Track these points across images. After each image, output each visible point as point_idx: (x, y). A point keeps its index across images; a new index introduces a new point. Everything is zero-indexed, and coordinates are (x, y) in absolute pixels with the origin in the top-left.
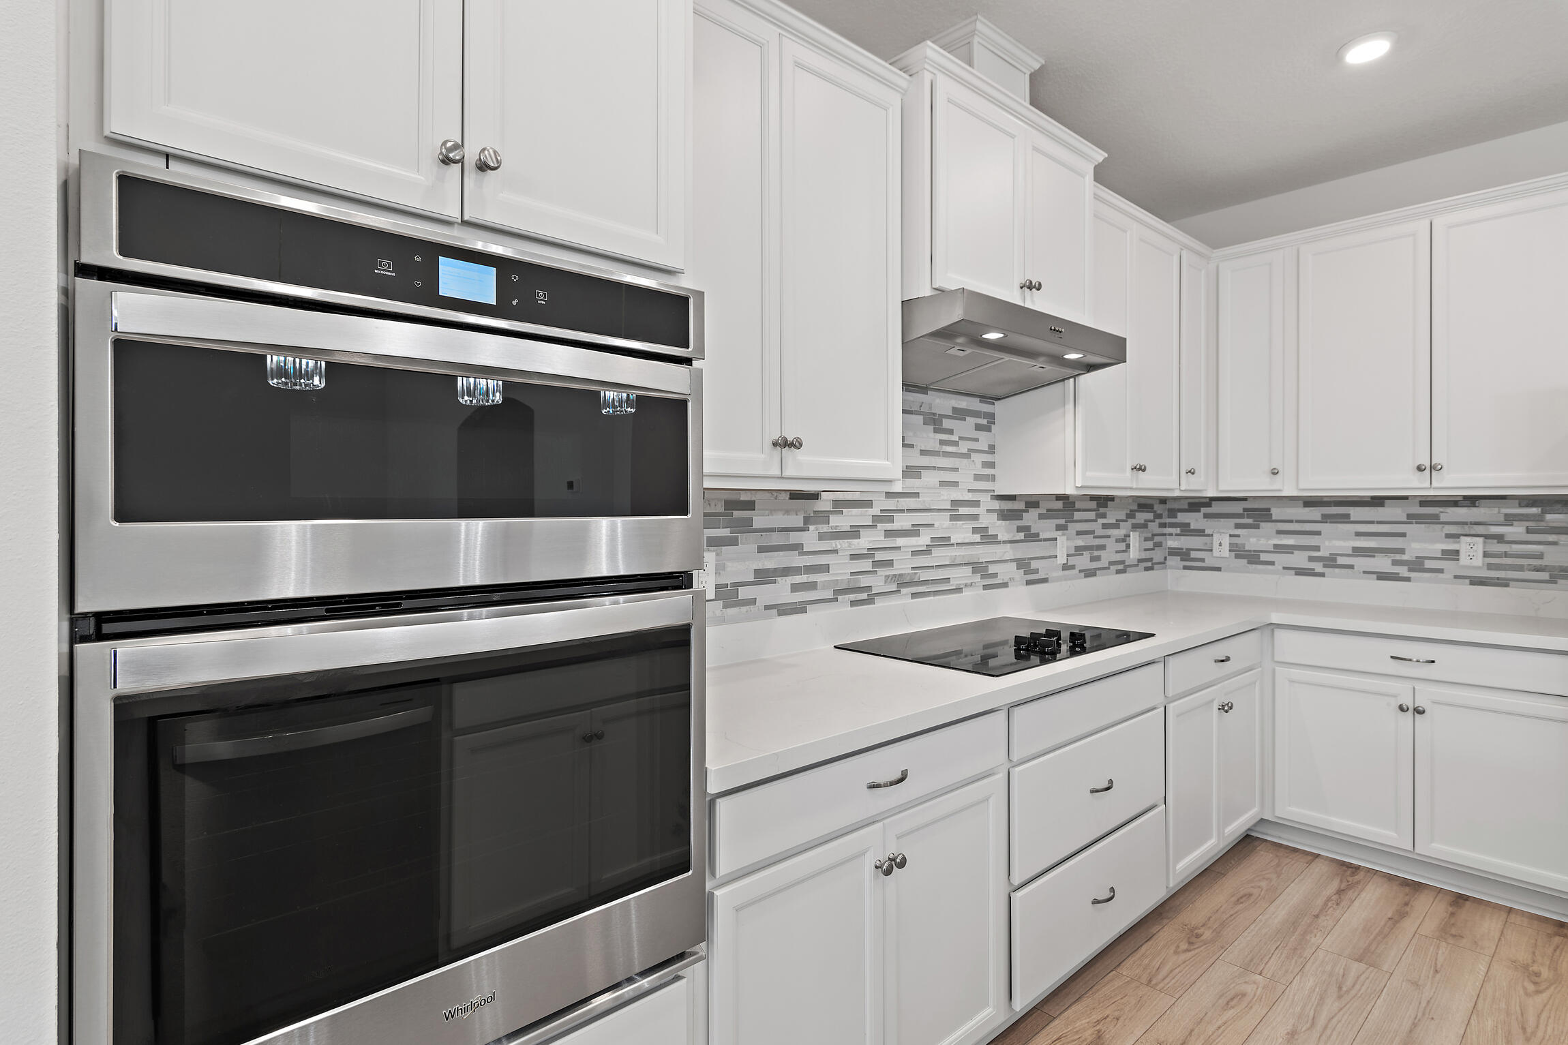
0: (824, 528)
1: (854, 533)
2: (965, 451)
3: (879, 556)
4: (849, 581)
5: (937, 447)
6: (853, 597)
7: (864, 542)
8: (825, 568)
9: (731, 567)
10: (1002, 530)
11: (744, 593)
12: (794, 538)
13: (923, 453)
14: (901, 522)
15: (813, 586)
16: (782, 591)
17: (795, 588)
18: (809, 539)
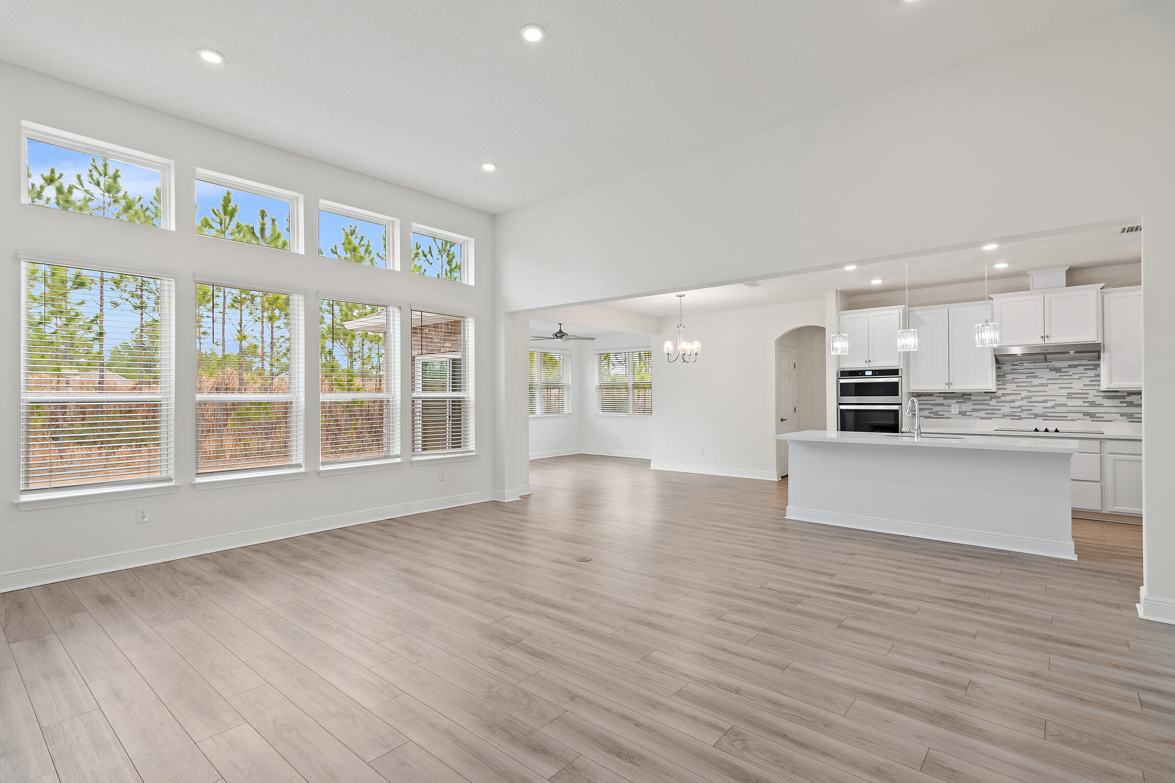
0: (999, 400)
1: (1013, 401)
2: (1078, 377)
3: (1023, 408)
4: (1009, 413)
5: (1058, 377)
6: (1011, 418)
7: (1017, 404)
8: (1000, 410)
9: (963, 407)
10: (1107, 402)
11: (968, 413)
12: (986, 402)
13: (1048, 379)
14: (1034, 399)
15: (995, 414)
16: (982, 414)
17: (986, 413)
18: (993, 402)
